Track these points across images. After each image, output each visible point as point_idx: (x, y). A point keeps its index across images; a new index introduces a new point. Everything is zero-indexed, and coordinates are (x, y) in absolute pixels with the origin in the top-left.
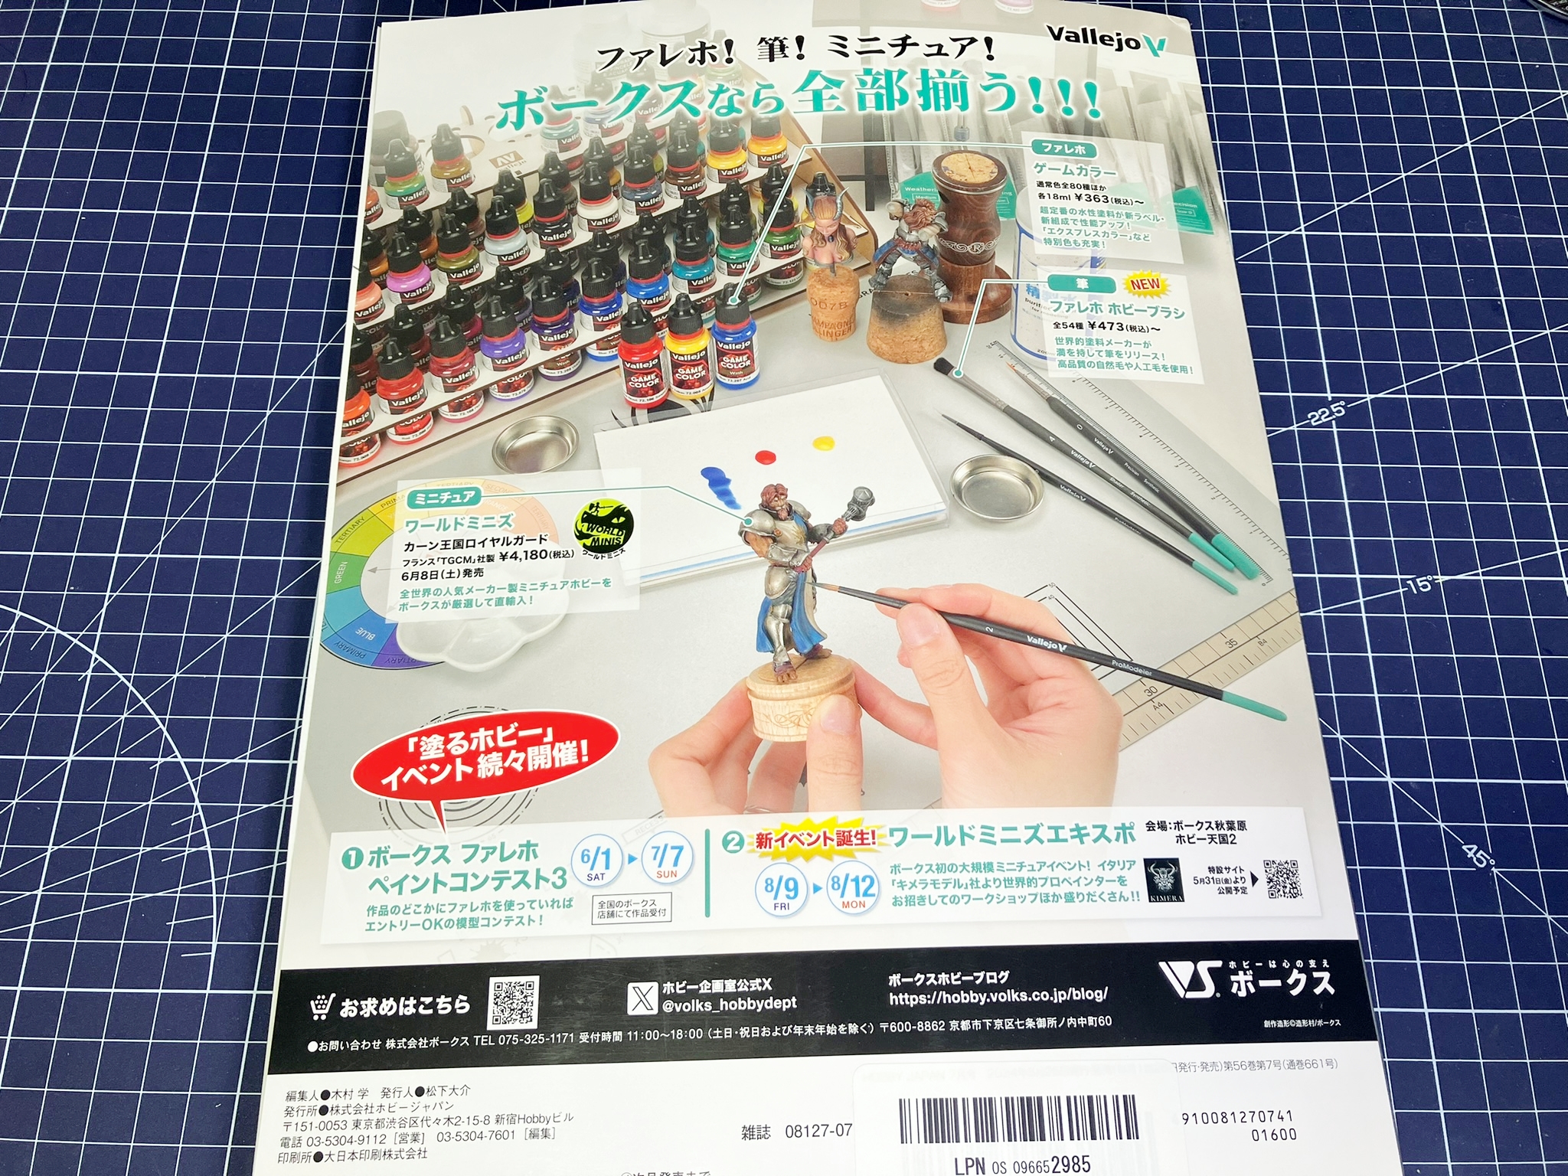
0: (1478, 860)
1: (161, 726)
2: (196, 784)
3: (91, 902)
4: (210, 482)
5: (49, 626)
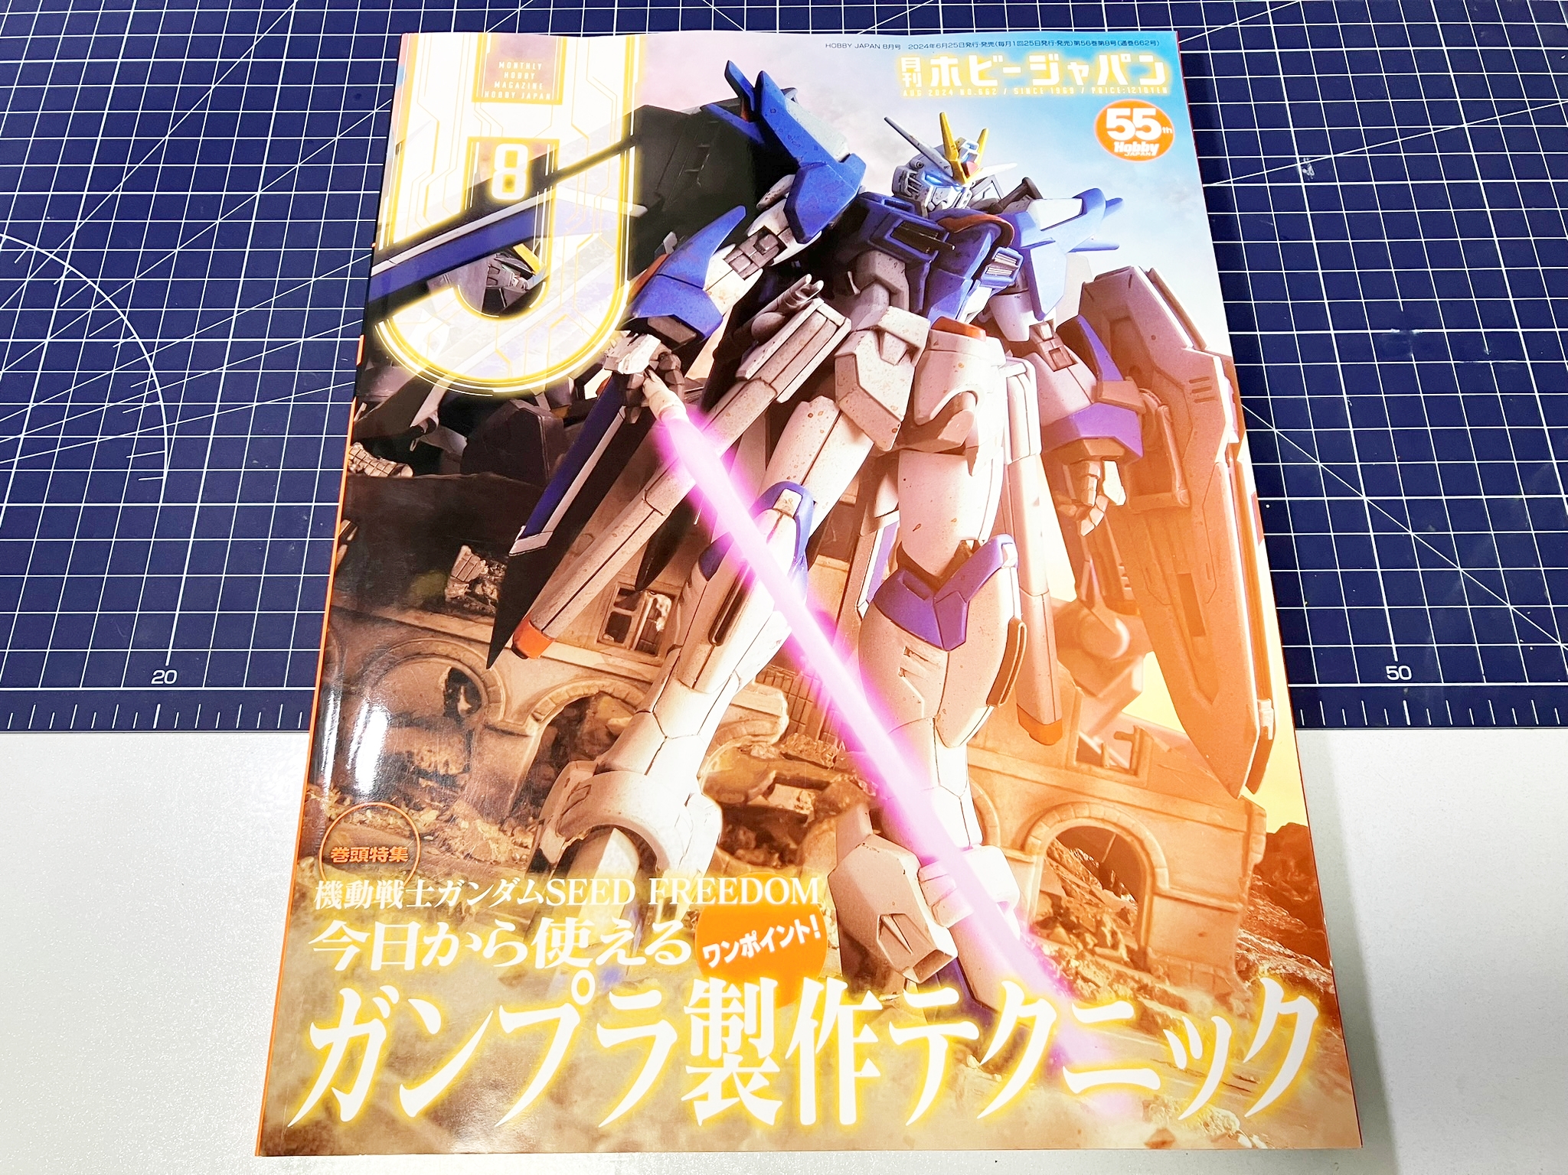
1: (122, 316)
2: (151, 357)
3: (65, 443)
4: (164, 139)
5: (29, 245)
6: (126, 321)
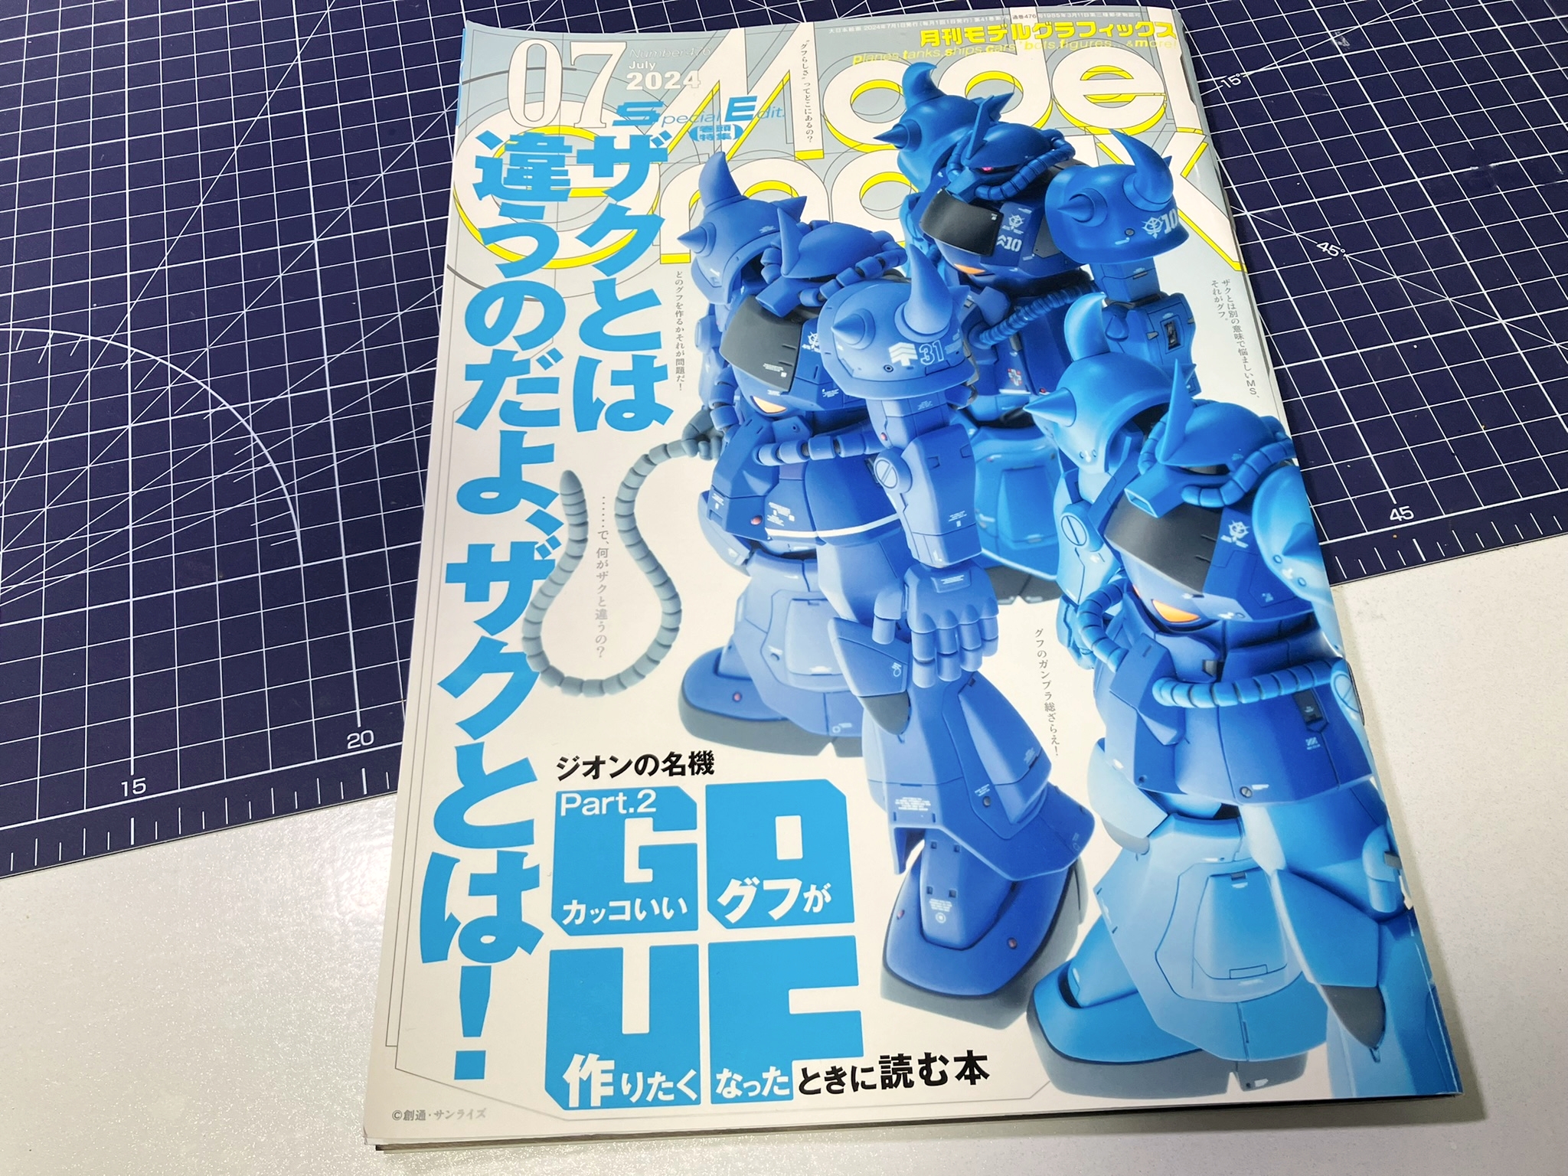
0: (1331, 251)
4: (198, 207)
5: (82, 336)
6: (210, 391)
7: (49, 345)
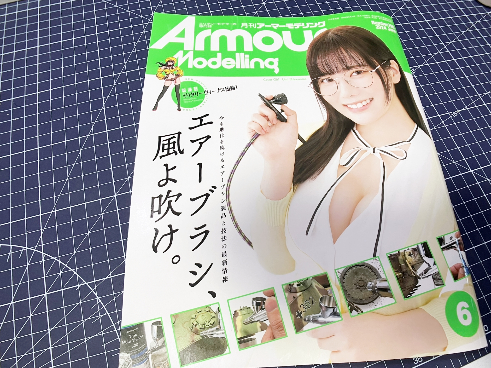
1: (75, 273)
2: (94, 291)
3: (71, 346)
5: (24, 247)
6: (78, 275)
7: (11, 253)
